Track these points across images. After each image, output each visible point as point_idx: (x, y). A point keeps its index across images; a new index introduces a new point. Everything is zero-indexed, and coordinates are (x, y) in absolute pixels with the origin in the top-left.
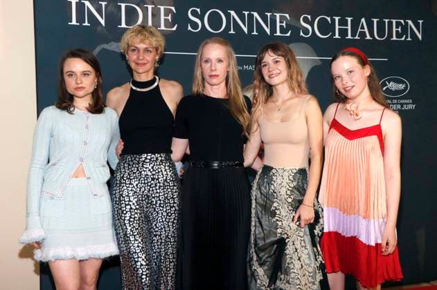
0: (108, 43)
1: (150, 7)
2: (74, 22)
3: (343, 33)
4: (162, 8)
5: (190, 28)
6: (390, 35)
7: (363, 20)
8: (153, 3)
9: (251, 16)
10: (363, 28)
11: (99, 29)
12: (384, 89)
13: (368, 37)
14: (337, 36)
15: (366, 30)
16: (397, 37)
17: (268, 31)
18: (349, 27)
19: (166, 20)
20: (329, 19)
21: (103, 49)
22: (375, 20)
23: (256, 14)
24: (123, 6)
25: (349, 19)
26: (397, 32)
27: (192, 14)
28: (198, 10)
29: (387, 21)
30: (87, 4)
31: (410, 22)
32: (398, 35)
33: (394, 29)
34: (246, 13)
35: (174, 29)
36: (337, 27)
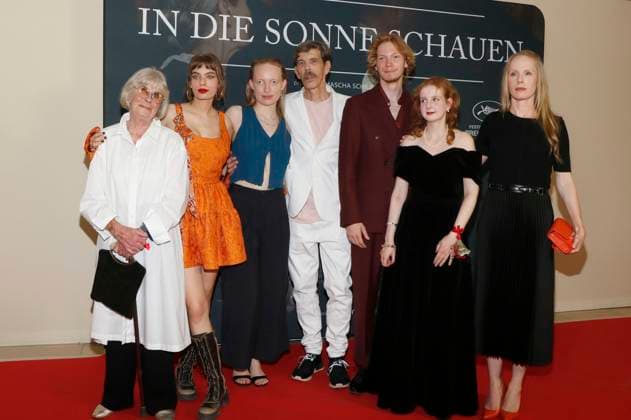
0: (179, 54)
1: (225, 17)
2: (144, 32)
3: (436, 51)
4: (238, 18)
5: (267, 40)
6: (487, 55)
7: (458, 38)
8: (229, 13)
9: (334, 30)
10: (457, 46)
11: (170, 39)
12: (479, 113)
13: (463, 57)
14: (429, 54)
15: (461, 49)
16: (494, 58)
17: (353, 46)
18: (442, 45)
19: (242, 32)
20: (420, 35)
21: (174, 61)
22: (471, 39)
23: (340, 28)
24: (197, 15)
25: (443, 37)
26: (495, 52)
27: (270, 25)
28: (278, 21)
29: (483, 40)
30: (159, 12)
31: (508, 43)
32: (496, 56)
33: (492, 50)
34: (330, 26)
35: (251, 40)
36: (429, 44)
